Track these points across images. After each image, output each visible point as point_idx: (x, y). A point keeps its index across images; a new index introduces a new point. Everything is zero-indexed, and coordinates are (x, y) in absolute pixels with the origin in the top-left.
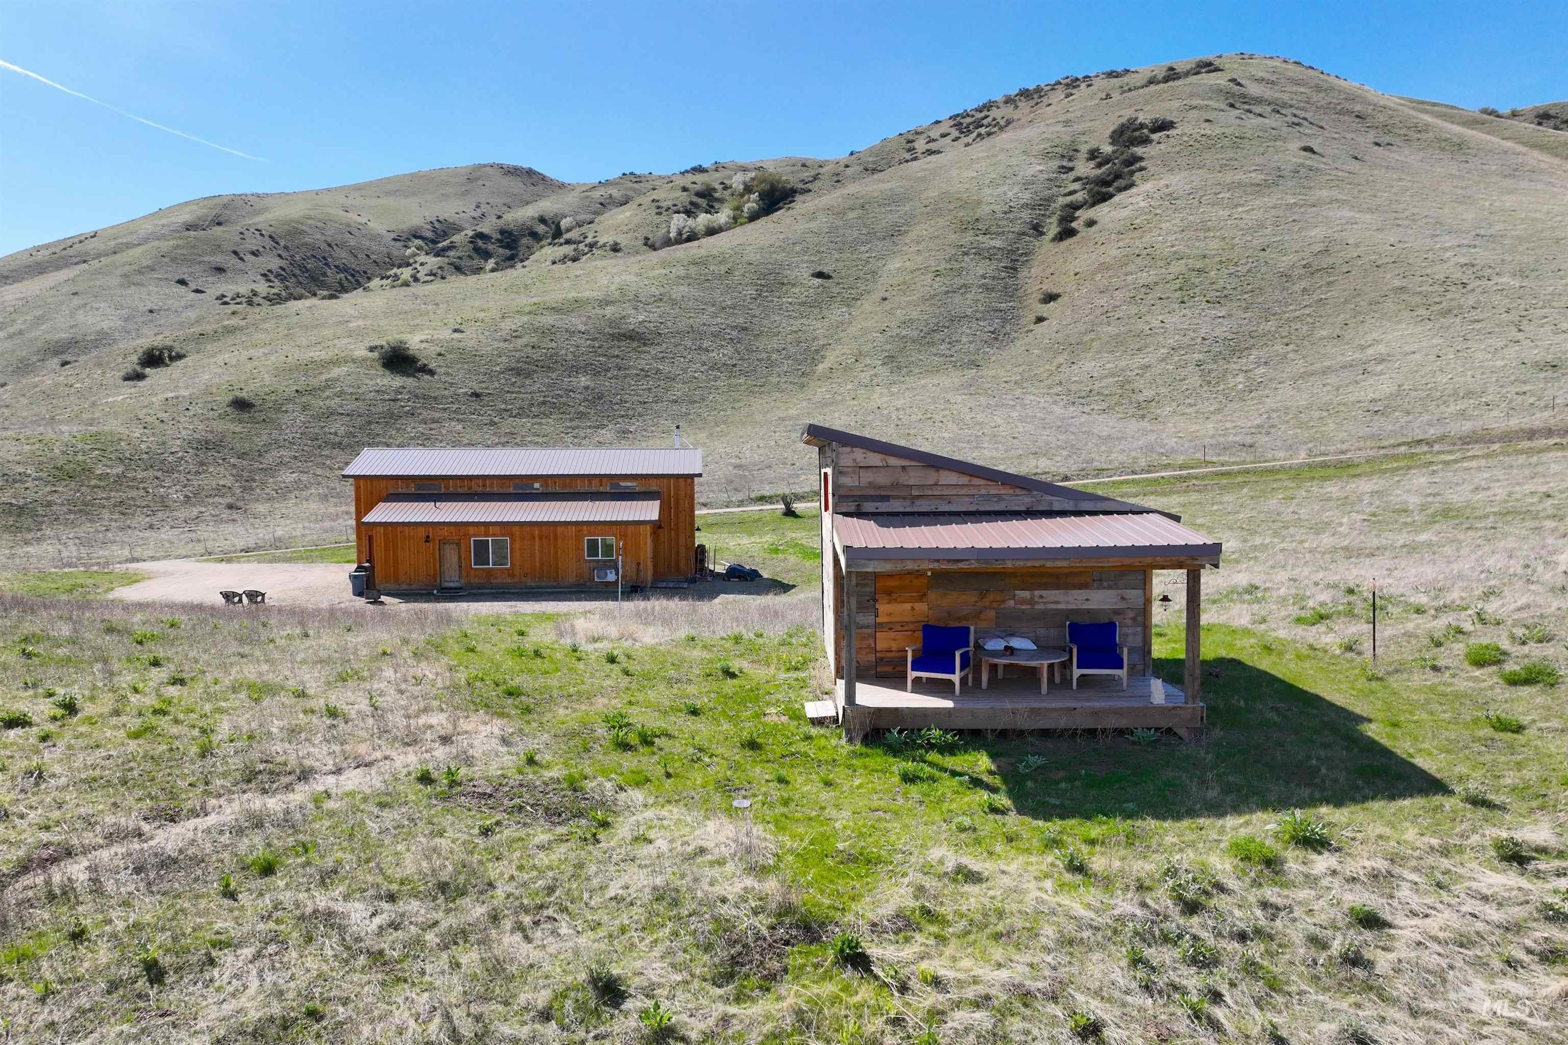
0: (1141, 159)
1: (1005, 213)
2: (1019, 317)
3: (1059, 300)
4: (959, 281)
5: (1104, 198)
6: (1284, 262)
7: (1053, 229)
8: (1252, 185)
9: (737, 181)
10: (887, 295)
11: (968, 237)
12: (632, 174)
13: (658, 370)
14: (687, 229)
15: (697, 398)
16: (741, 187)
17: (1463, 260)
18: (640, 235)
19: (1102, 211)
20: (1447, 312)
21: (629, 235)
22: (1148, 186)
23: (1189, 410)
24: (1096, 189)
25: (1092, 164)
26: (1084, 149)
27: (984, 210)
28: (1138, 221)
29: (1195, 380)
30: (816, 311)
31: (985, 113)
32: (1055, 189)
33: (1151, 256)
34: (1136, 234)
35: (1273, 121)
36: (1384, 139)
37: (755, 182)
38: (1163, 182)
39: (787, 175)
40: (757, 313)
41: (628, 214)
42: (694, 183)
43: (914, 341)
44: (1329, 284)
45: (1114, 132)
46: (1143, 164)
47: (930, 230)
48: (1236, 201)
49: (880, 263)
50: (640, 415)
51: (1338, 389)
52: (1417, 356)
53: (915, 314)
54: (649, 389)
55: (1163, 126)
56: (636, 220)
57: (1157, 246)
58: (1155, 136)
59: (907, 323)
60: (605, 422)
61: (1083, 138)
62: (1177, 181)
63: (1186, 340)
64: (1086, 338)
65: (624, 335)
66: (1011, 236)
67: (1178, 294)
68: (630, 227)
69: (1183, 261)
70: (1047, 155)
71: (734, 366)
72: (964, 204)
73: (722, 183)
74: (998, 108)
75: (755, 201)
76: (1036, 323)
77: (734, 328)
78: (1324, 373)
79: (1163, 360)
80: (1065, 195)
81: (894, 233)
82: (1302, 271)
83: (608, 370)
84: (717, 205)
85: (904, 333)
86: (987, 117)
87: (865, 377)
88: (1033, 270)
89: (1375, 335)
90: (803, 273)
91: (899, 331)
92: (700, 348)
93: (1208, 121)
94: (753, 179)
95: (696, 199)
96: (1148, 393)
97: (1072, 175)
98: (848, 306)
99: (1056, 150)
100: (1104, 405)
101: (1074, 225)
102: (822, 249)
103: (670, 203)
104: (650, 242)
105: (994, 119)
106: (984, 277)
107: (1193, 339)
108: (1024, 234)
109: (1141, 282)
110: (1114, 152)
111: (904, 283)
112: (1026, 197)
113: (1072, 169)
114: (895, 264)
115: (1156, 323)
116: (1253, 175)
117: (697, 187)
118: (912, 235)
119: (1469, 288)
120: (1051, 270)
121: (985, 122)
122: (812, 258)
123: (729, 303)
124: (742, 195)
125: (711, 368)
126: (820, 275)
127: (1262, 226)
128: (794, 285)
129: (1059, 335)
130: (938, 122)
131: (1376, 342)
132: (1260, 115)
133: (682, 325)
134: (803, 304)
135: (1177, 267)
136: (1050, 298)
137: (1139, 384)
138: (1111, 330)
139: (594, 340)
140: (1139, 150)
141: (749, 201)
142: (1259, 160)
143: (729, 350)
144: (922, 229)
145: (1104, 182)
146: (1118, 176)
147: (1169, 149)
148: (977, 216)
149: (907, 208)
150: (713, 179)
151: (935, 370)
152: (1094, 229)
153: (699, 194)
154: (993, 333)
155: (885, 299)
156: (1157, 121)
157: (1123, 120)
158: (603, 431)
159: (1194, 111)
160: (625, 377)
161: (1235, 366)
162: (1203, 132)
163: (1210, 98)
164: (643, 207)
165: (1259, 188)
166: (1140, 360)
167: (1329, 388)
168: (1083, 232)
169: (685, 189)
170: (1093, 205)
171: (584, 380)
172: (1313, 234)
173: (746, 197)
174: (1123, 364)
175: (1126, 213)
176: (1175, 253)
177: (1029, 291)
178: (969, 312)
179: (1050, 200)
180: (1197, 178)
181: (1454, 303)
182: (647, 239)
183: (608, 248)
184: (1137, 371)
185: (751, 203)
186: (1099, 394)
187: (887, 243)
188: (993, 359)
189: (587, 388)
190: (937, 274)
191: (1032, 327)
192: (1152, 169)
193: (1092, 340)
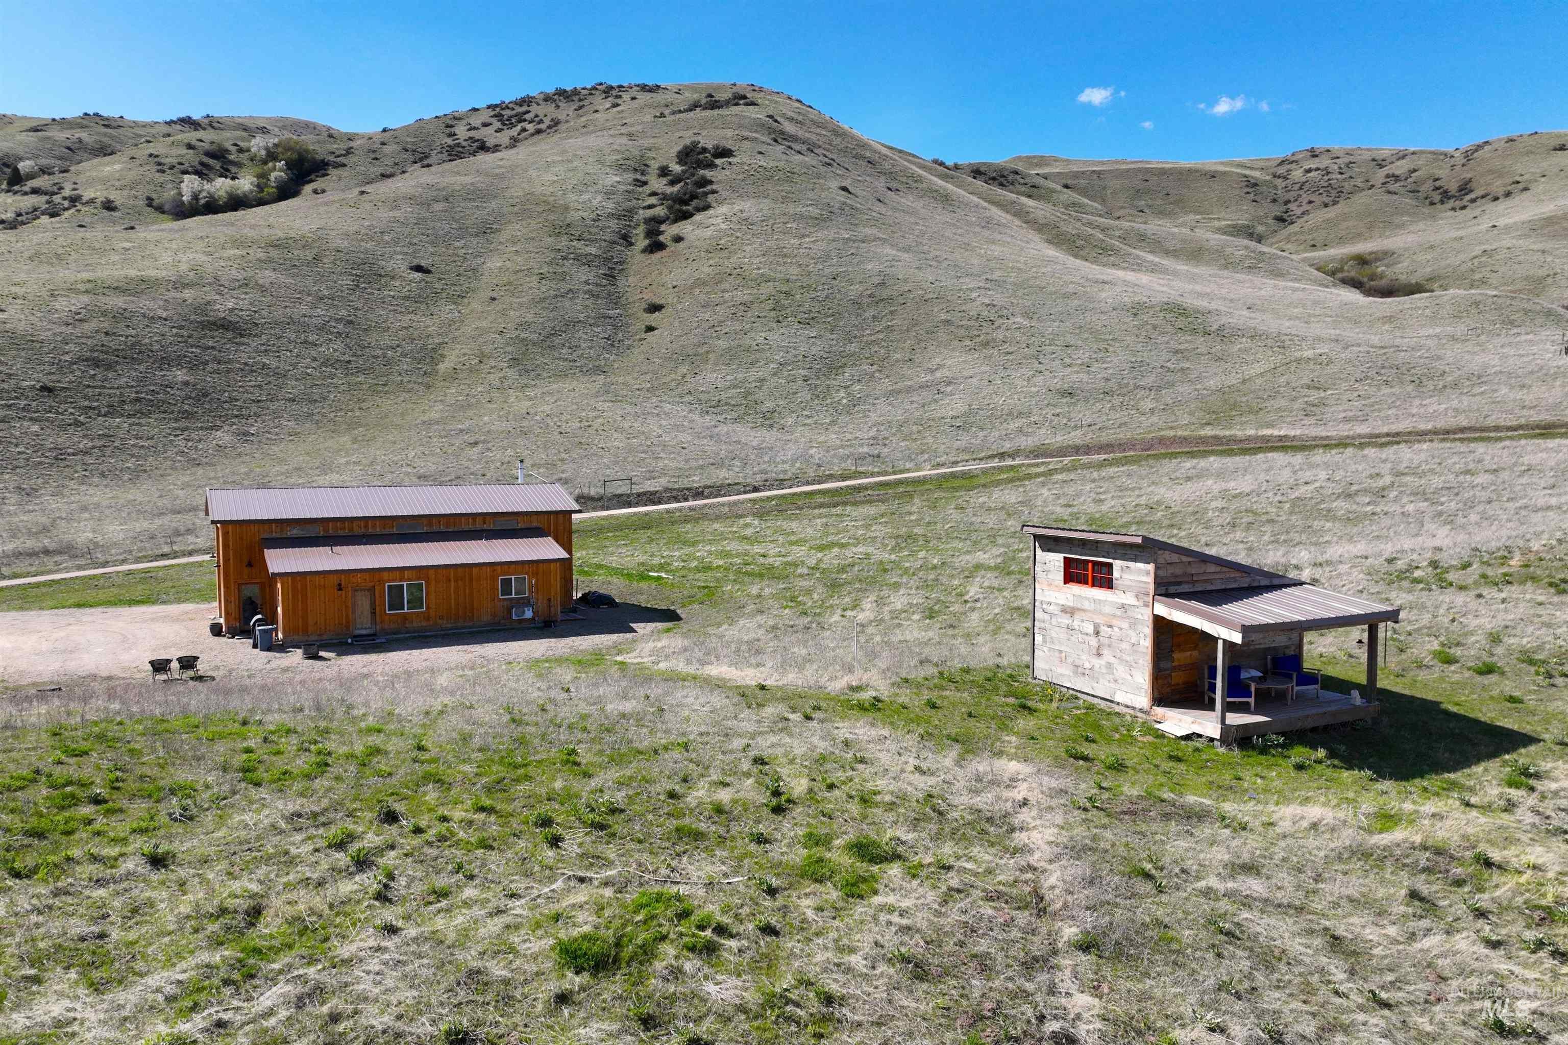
0: (711, 182)
1: (594, 220)
2: (628, 325)
3: (664, 311)
4: (564, 287)
5: (686, 216)
6: (855, 290)
7: (642, 242)
8: (812, 218)
9: (258, 144)
10: (495, 295)
11: (563, 242)
12: (96, 115)
13: (264, 364)
14: (204, 194)
15: (316, 397)
16: (263, 153)
17: (987, 301)
18: (143, 192)
19: (684, 228)
20: (986, 344)
21: (125, 193)
22: (724, 209)
23: (808, 421)
24: (677, 206)
25: (664, 181)
26: (655, 165)
27: (574, 216)
28: (722, 242)
29: (805, 395)
30: (423, 307)
31: (524, 108)
32: (635, 201)
33: (740, 275)
34: (725, 254)
35: (809, 159)
36: (893, 185)
37: (280, 150)
38: (737, 208)
39: (313, 144)
40: (360, 305)
41: (117, 167)
42: (201, 141)
43: (534, 344)
44: (892, 313)
45: (679, 152)
46: (714, 187)
47: (524, 231)
48: (803, 231)
49: (479, 260)
50: (257, 415)
51: (923, 406)
52: (974, 380)
53: (530, 317)
54: (260, 386)
55: (725, 153)
56: (132, 175)
57: (745, 267)
58: (718, 161)
59: (523, 325)
60: (218, 423)
61: (650, 154)
62: (748, 207)
63: (789, 356)
64: (702, 350)
65: (214, 324)
66: (603, 244)
67: (773, 314)
68: (123, 182)
69: (771, 284)
70: (620, 167)
71: (349, 362)
72: (553, 208)
73: (235, 145)
74: (538, 104)
75: (281, 170)
76: (646, 332)
77: (338, 321)
78: (908, 392)
79: (775, 374)
80: (645, 208)
81: (486, 230)
82: (869, 300)
83: (206, 363)
84: (233, 169)
85: (522, 335)
86: (528, 112)
87: (495, 378)
88: (630, 279)
89: (938, 361)
90: (398, 264)
91: (517, 333)
92: (306, 342)
93: (760, 153)
94: (276, 145)
95: (206, 160)
96: (769, 405)
97: (647, 189)
98: (455, 303)
99: (628, 162)
100: (734, 415)
101: (661, 238)
102: (414, 241)
103: (174, 161)
104: (155, 204)
105: (537, 116)
106: (587, 283)
107: (795, 356)
108: (615, 242)
109: (739, 300)
110: (684, 172)
111: (510, 283)
112: (610, 206)
113: (645, 183)
114: (494, 263)
115: (761, 340)
116: (810, 208)
117: (206, 146)
118: (504, 236)
119: (997, 324)
120: (649, 280)
121: (527, 117)
122: (405, 249)
123: (326, 292)
124: (265, 162)
125: (325, 364)
126: (418, 269)
127: (829, 257)
128: (393, 278)
129: (674, 345)
130: (475, 110)
131: (940, 366)
132: (799, 152)
133: (279, 314)
134: (407, 298)
135: (767, 289)
136: (654, 308)
137: (759, 396)
138: (722, 343)
139: (181, 327)
140: (708, 173)
141: (274, 169)
142: (810, 195)
143: (338, 345)
144: (516, 229)
145: (681, 200)
146: (694, 197)
147: (734, 176)
148: (568, 221)
149: (493, 204)
150: (226, 138)
151: (562, 375)
152: (681, 245)
153: (208, 154)
154: (608, 339)
155: (494, 299)
156: (718, 148)
157: (688, 142)
158: (219, 434)
159: (746, 142)
160: (228, 372)
161: (834, 382)
162: (760, 163)
163: (756, 131)
164: (138, 162)
165: (820, 221)
166: (754, 374)
167: (915, 405)
168: (672, 247)
169: (190, 146)
170: (675, 221)
171: (180, 375)
172: (869, 267)
173: (270, 164)
174: (740, 376)
175: (709, 233)
176: (762, 275)
177: (631, 300)
178: (581, 317)
179: (631, 211)
180: (766, 205)
181: (989, 337)
182: (150, 199)
183: (98, 205)
184: (754, 384)
185: (278, 173)
186: (727, 404)
187: (481, 239)
188: (616, 366)
189: (186, 383)
190: (542, 276)
191: (644, 336)
192: (724, 194)
193: (708, 352)
